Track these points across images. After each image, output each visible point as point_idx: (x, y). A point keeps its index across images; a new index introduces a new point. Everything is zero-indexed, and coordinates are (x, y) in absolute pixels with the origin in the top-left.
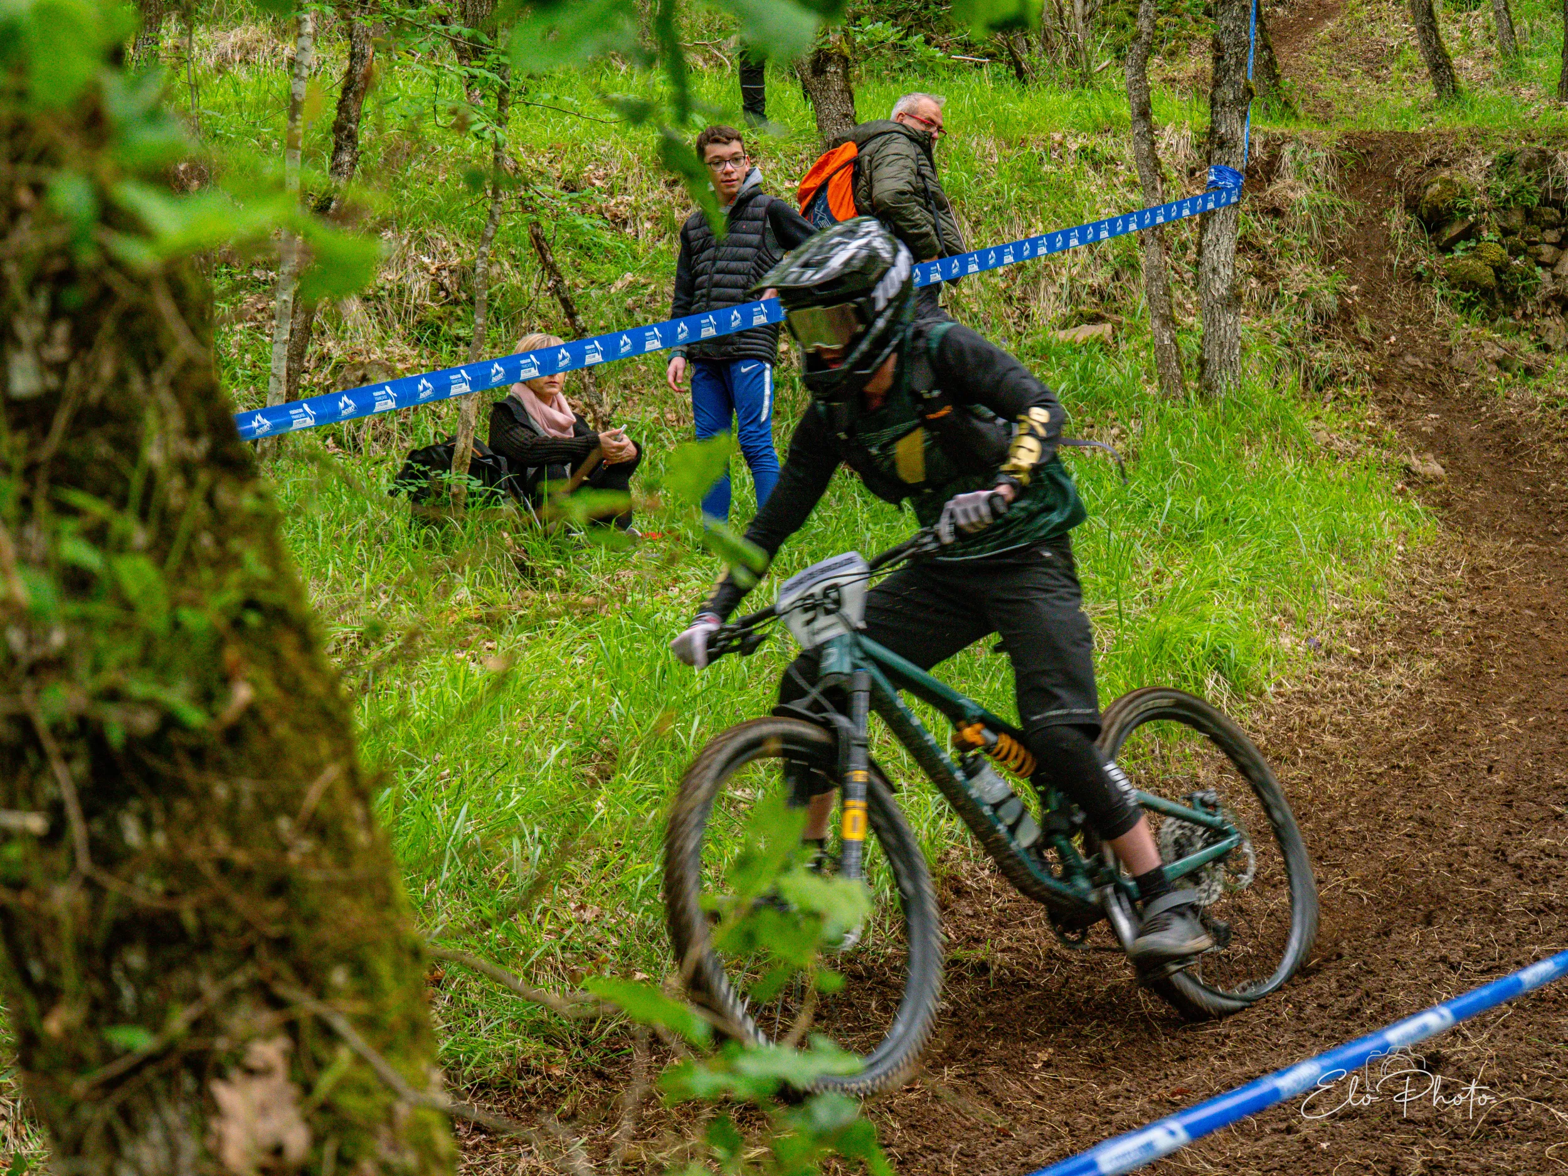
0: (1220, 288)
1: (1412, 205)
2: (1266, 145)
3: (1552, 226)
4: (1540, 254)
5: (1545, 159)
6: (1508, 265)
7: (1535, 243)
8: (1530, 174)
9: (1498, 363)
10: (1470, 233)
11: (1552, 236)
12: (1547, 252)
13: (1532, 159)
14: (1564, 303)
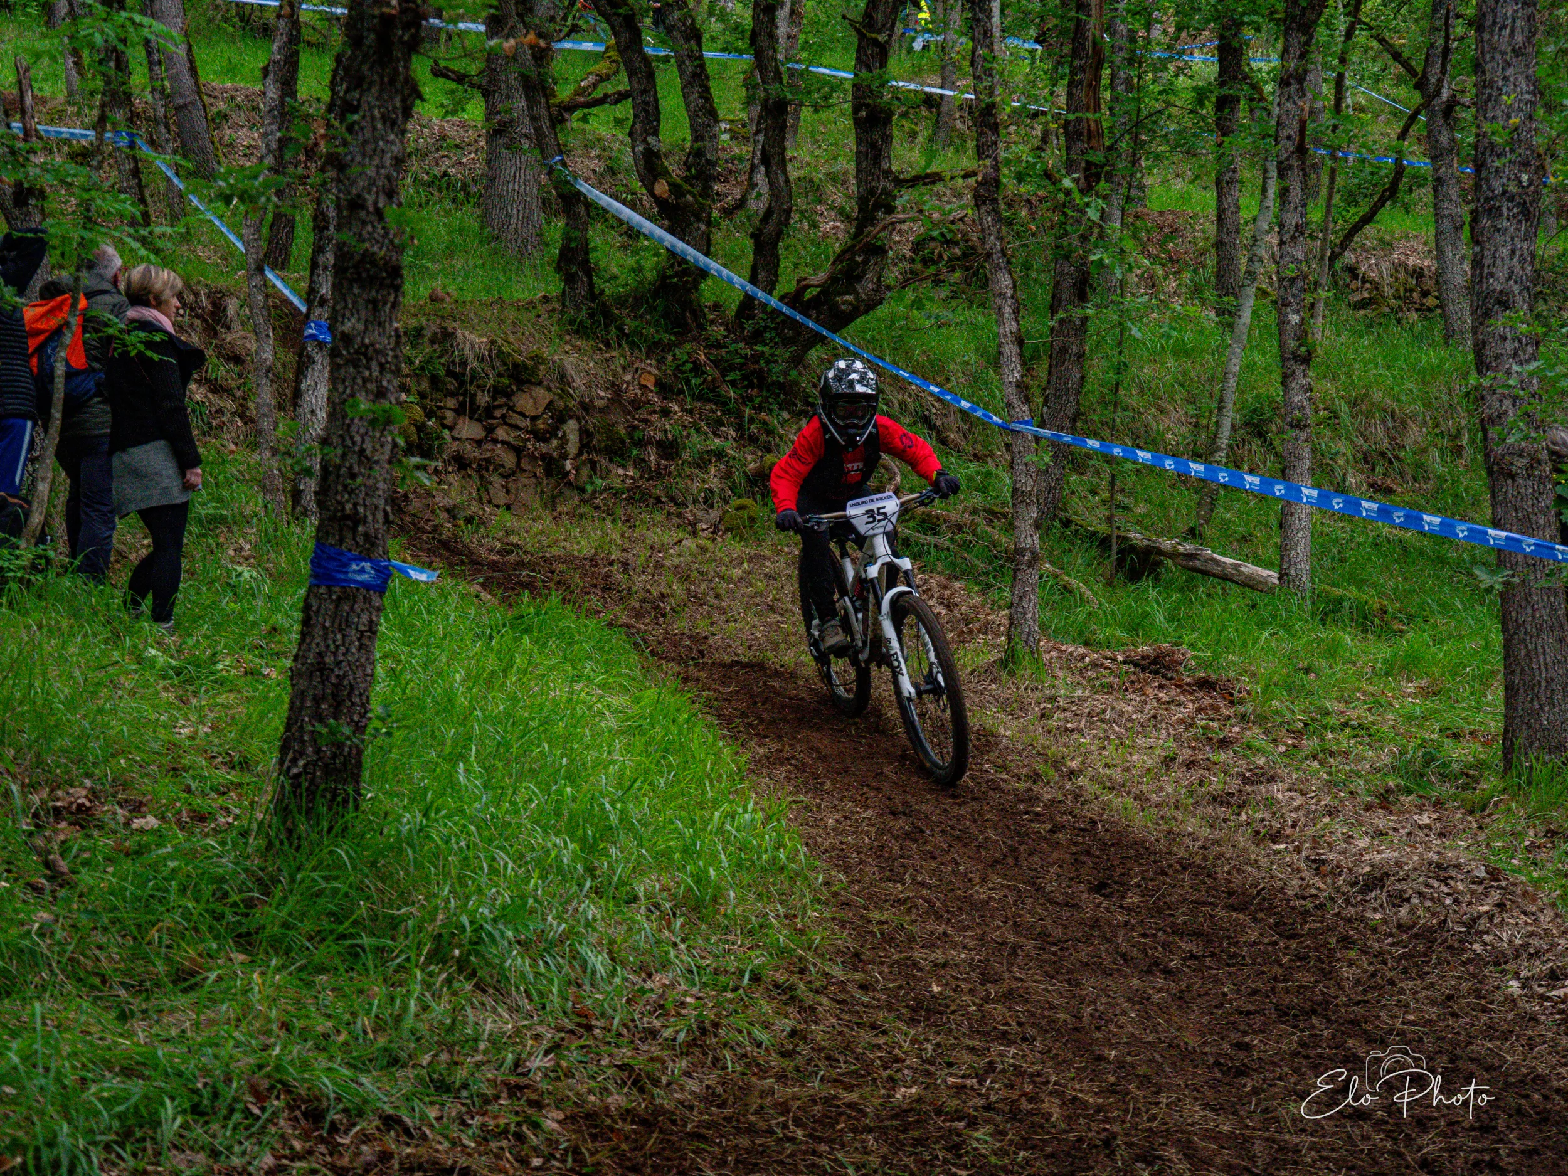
2: (208, 296)
3: (452, 394)
4: (443, 418)
5: (445, 336)
6: (424, 425)
7: (440, 408)
8: (436, 346)
9: (448, 511)
11: (451, 403)
12: (450, 415)
13: (435, 334)
14: (461, 463)
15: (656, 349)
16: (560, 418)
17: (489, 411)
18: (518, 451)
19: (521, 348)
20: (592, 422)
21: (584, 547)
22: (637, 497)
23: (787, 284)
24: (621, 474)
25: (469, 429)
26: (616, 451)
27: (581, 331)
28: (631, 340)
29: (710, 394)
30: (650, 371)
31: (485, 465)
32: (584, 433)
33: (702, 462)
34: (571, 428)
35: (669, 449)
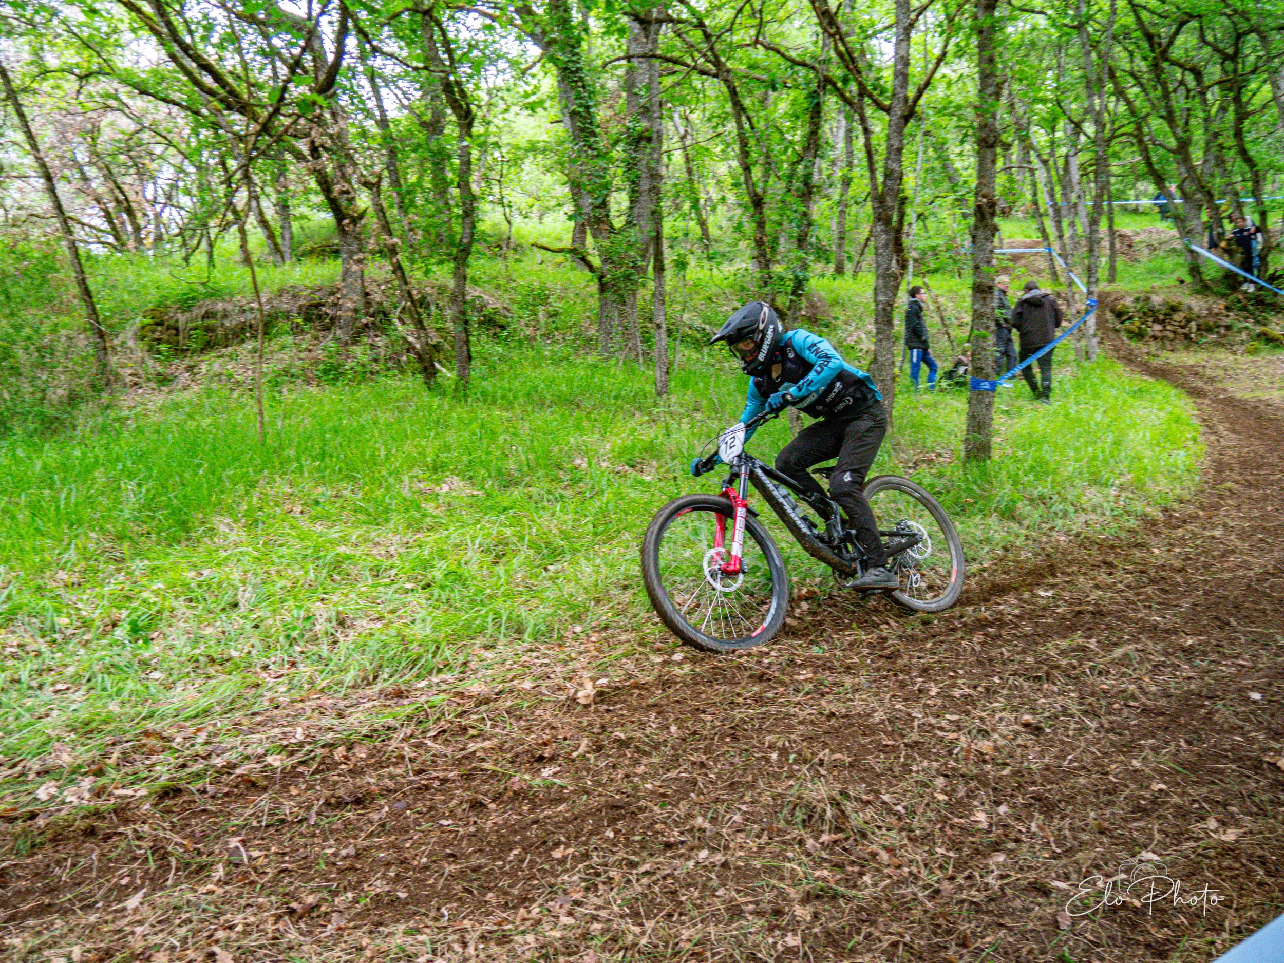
0: (1092, 332)
1: (1112, 311)
3: (1150, 317)
4: (1148, 324)
5: (1148, 299)
6: (1141, 327)
7: (1147, 321)
8: (1144, 302)
10: (1130, 318)
11: (1150, 319)
12: (1150, 323)
13: (1145, 298)
14: (1155, 338)
15: (1224, 296)
16: (1189, 321)
17: (1163, 321)
18: (1174, 332)
19: (1174, 301)
20: (1201, 321)
21: (1191, 362)
22: (1217, 344)
23: (1271, 271)
24: (1212, 337)
25: (1157, 327)
26: (1210, 330)
27: (1198, 292)
28: (1216, 294)
29: (1244, 308)
30: (1222, 303)
31: (1163, 338)
32: (1198, 325)
33: (1240, 331)
34: (1193, 325)
35: (1228, 328)
